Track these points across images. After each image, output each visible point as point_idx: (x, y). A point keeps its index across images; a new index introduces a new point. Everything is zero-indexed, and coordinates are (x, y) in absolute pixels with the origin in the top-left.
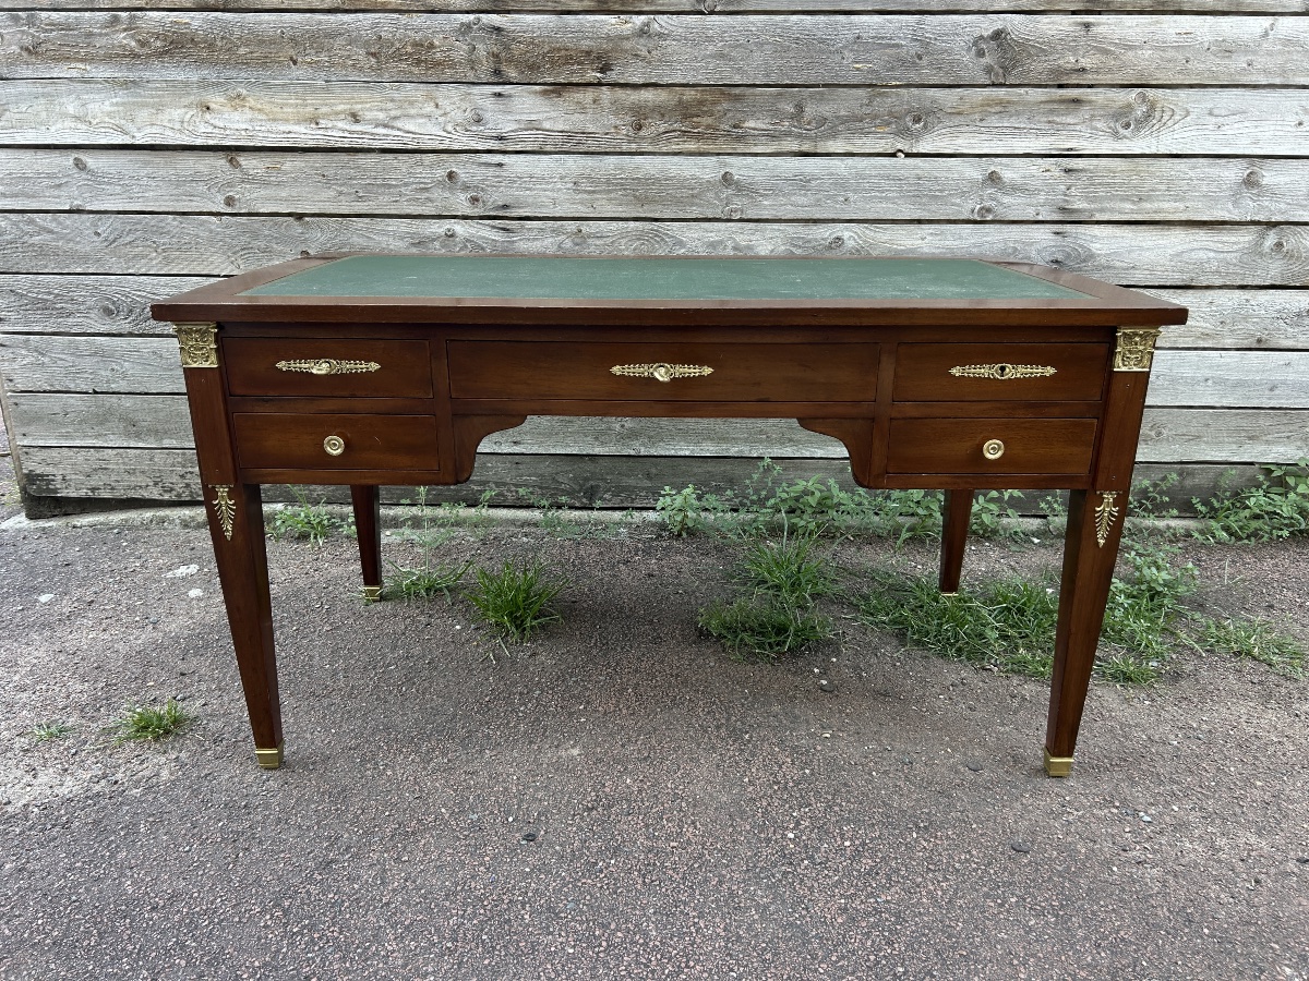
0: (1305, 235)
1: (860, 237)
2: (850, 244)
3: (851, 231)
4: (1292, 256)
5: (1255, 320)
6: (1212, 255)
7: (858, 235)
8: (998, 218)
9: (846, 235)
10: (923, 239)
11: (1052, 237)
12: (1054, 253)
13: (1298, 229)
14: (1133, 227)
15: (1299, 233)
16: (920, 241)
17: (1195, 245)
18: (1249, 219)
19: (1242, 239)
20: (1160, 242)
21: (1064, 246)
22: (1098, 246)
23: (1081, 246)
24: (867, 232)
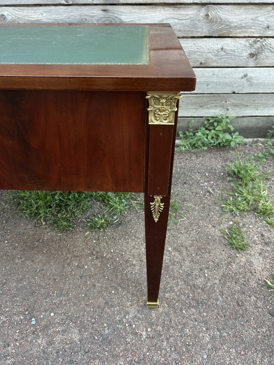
0: (219, 10)
1: (13, 14)
2: (9, 18)
3: (7, 11)
4: (213, 21)
5: (199, 54)
6: (176, 21)
7: (11, 13)
8: (74, 3)
9: (5, 13)
10: (42, 15)
11: (102, 12)
12: (104, 21)
13: (215, 7)
14: (139, 7)
15: (216, 9)
16: (41, 16)
17: (168, 16)
18: (192, 2)
19: (190, 13)
20: (152, 15)
21: (109, 17)
22: (124, 17)
23: (116, 17)
24: (15, 11)
